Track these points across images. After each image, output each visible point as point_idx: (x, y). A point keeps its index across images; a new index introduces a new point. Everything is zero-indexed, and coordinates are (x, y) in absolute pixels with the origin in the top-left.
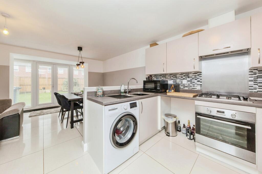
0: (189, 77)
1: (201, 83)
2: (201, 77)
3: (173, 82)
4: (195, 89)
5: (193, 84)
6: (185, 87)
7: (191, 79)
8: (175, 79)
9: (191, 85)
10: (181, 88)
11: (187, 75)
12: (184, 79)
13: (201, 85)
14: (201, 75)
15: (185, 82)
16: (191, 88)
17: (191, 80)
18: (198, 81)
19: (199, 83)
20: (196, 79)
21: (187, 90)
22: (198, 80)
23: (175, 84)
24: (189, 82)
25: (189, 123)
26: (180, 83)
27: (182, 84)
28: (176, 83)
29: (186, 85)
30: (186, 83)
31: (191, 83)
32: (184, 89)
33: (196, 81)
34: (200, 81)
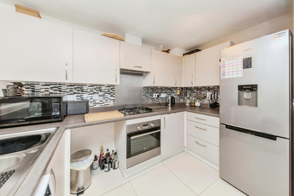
0: (101, 91)
1: (114, 98)
2: (114, 92)
3: (77, 97)
4: (108, 105)
5: (106, 99)
6: (95, 104)
7: (104, 93)
8: (81, 92)
9: (104, 100)
10: (91, 105)
11: (98, 88)
12: (94, 93)
13: (114, 100)
14: (114, 89)
15: (96, 97)
16: (103, 104)
17: (104, 95)
18: (112, 96)
19: (112, 98)
20: (109, 94)
21: (99, 108)
22: (111, 94)
23: (80, 100)
24: (101, 98)
25: (102, 150)
26: (89, 98)
27: (92, 100)
28: (82, 99)
29: (97, 102)
30: (98, 99)
31: (104, 98)
32: (95, 106)
33: (109, 96)
34: (113, 96)
